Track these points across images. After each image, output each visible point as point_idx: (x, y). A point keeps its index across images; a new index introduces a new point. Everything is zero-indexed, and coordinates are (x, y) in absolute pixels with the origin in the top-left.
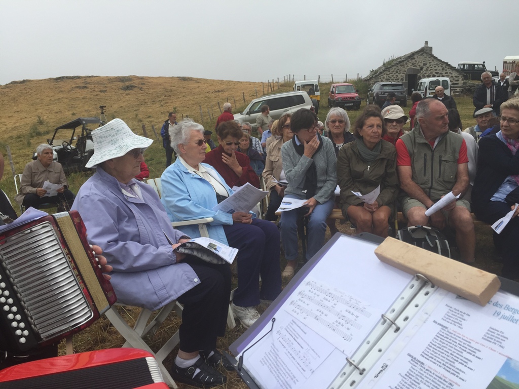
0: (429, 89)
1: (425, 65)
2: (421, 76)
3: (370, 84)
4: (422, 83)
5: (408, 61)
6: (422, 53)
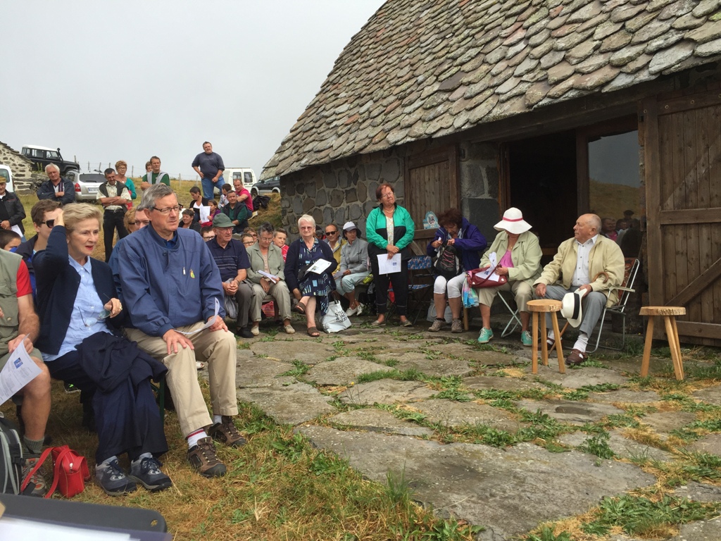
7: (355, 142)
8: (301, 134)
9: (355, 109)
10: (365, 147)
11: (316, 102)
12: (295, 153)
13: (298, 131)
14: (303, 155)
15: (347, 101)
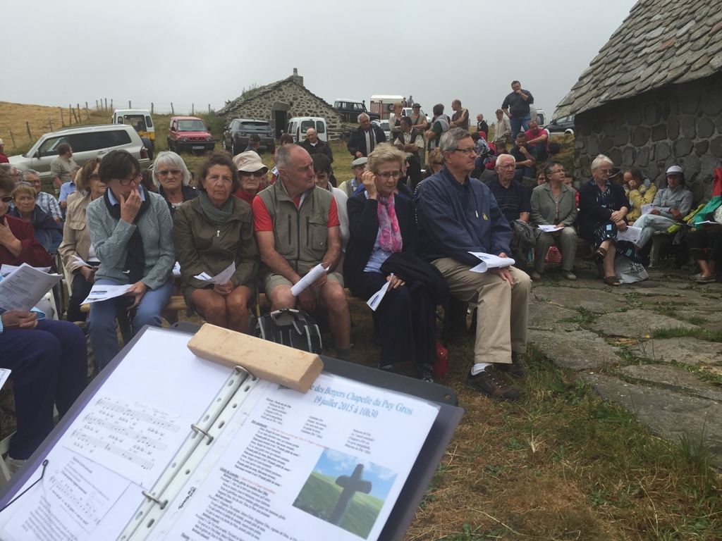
0: (302, 132)
1: (295, 99)
2: (292, 114)
3: (226, 121)
4: (292, 123)
5: (274, 93)
6: (291, 83)
7: (669, 71)
8: (603, 66)
9: (671, 33)
10: (682, 75)
11: (623, 29)
12: (594, 88)
13: (600, 63)
14: (603, 90)
15: (661, 24)
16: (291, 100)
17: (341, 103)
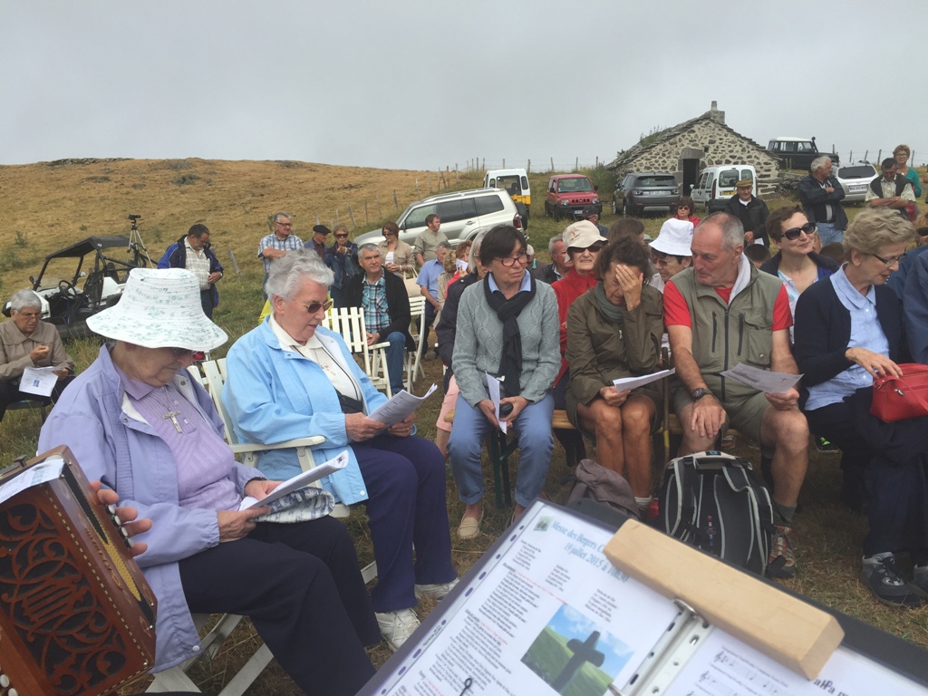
0: (720, 186)
1: (712, 142)
2: (706, 163)
4: (706, 174)
5: (683, 136)
6: (707, 121)
16: (706, 143)
17: (779, 142)
